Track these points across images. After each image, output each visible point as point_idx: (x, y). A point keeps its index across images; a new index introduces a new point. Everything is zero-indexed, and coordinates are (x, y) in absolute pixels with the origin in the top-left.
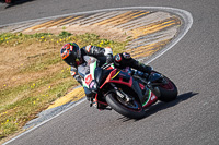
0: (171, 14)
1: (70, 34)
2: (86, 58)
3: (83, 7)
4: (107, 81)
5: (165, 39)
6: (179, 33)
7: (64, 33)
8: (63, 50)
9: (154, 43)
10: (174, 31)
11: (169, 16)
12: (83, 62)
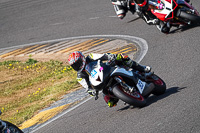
0: (128, 41)
1: (36, 62)
3: (48, 36)
7: (30, 60)
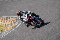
0: (17, 18)
2: (23, 14)
4: (31, 18)
5: (15, 25)
6: (19, 23)
8: (17, 12)
9: (12, 26)
10: (17, 23)
11: (16, 19)
12: (22, 15)
